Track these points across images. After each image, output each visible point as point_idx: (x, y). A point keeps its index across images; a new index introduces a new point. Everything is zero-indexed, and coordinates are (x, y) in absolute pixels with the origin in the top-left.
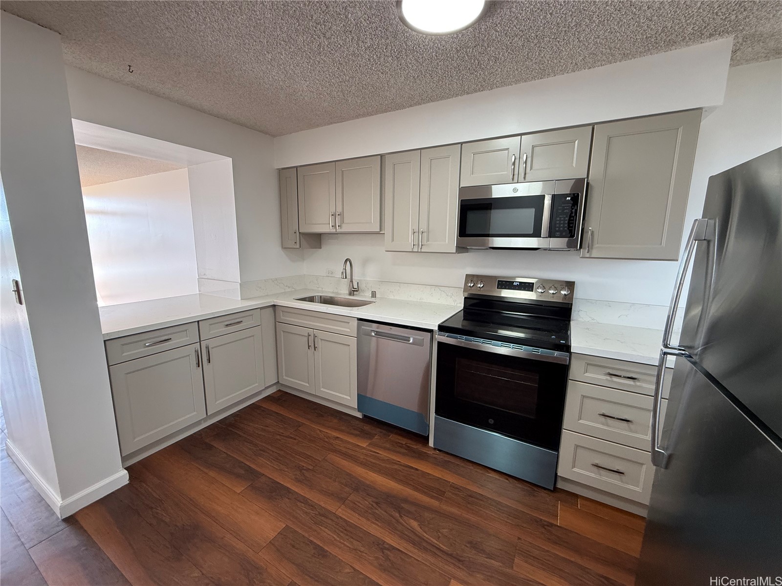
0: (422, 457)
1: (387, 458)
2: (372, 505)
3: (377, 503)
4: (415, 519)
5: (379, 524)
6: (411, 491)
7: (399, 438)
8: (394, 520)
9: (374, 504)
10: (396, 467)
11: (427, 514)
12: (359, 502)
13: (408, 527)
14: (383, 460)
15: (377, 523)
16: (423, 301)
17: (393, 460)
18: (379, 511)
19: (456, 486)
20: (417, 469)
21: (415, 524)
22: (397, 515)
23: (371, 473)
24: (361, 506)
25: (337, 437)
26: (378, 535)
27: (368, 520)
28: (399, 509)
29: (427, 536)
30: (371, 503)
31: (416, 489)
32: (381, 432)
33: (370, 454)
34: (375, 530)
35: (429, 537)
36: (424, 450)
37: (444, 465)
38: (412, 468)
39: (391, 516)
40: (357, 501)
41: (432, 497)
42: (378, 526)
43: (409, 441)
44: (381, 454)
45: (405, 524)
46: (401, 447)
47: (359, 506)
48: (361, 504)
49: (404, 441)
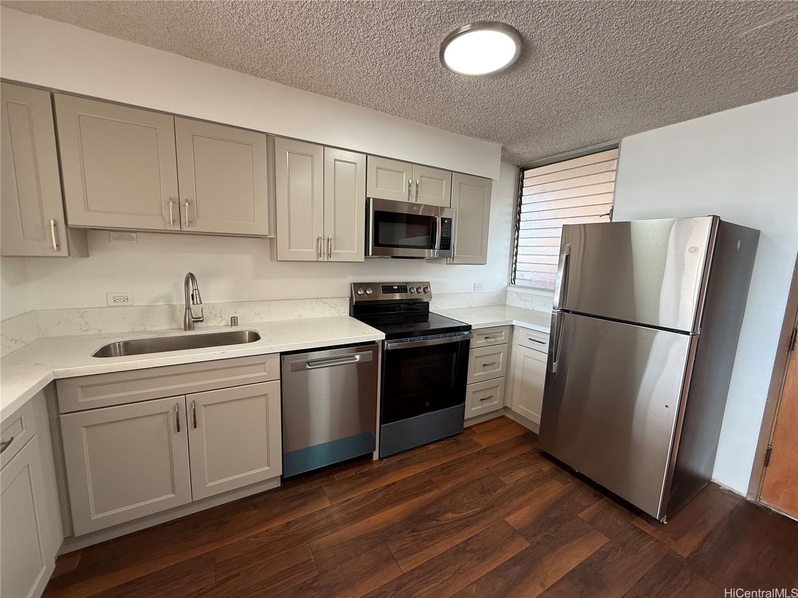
0: (381, 473)
1: (364, 496)
2: (413, 536)
3: (413, 531)
4: (446, 513)
5: (437, 540)
6: (414, 500)
7: (344, 473)
8: (439, 528)
9: (412, 534)
10: (380, 495)
11: (445, 503)
12: (404, 545)
13: (450, 521)
14: (363, 500)
15: (435, 541)
16: (303, 318)
17: (369, 492)
18: (423, 534)
19: (430, 470)
20: (394, 483)
21: (449, 515)
22: (435, 522)
23: (372, 518)
24: (407, 546)
25: (288, 523)
26: (448, 547)
27: (428, 547)
28: (429, 518)
29: (465, 514)
30: (410, 535)
31: (417, 495)
32: (322, 482)
33: (345, 506)
34: (442, 547)
35: (466, 513)
36: (375, 466)
37: (402, 465)
38: (389, 486)
39: (433, 527)
40: (402, 546)
41: (430, 490)
42: (438, 542)
43: (356, 469)
44: (353, 498)
45: (447, 522)
46: (358, 479)
47: (408, 547)
48: (407, 544)
49: (352, 472)
